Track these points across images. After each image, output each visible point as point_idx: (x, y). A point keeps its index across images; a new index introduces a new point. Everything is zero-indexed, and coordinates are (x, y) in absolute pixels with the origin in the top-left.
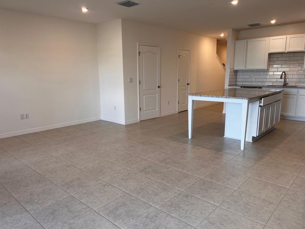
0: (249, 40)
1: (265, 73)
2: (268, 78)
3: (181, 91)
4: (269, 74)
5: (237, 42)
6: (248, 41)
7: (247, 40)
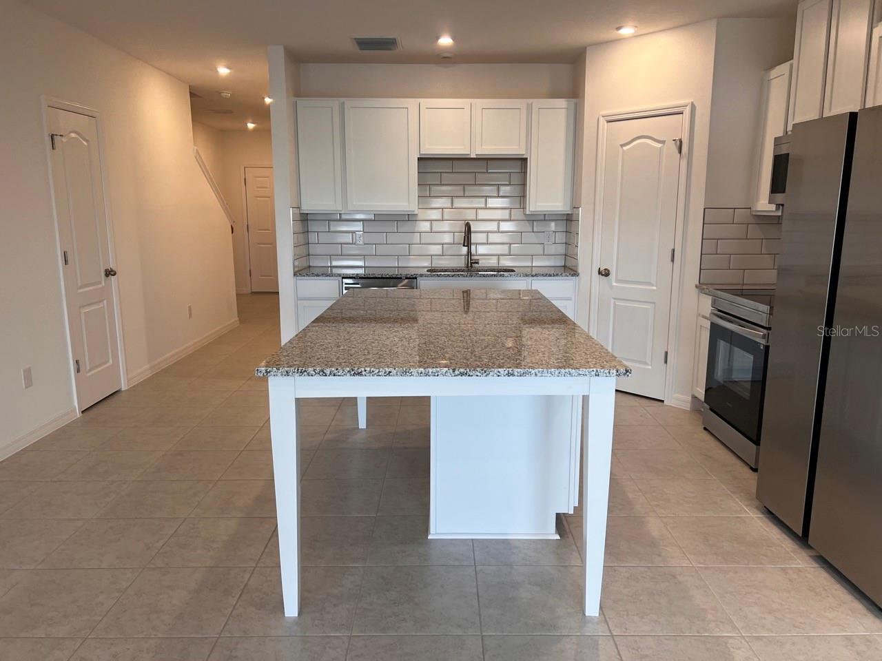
0: (349, 103)
1: (406, 227)
2: (415, 242)
3: (80, 307)
4: (417, 230)
5: (302, 103)
6: (344, 103)
7: (342, 100)
